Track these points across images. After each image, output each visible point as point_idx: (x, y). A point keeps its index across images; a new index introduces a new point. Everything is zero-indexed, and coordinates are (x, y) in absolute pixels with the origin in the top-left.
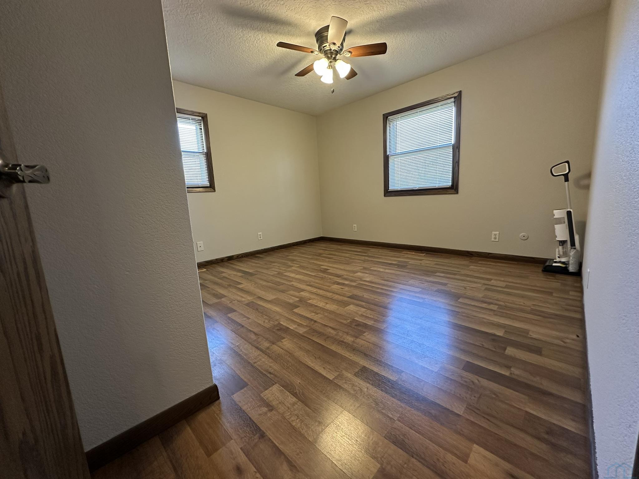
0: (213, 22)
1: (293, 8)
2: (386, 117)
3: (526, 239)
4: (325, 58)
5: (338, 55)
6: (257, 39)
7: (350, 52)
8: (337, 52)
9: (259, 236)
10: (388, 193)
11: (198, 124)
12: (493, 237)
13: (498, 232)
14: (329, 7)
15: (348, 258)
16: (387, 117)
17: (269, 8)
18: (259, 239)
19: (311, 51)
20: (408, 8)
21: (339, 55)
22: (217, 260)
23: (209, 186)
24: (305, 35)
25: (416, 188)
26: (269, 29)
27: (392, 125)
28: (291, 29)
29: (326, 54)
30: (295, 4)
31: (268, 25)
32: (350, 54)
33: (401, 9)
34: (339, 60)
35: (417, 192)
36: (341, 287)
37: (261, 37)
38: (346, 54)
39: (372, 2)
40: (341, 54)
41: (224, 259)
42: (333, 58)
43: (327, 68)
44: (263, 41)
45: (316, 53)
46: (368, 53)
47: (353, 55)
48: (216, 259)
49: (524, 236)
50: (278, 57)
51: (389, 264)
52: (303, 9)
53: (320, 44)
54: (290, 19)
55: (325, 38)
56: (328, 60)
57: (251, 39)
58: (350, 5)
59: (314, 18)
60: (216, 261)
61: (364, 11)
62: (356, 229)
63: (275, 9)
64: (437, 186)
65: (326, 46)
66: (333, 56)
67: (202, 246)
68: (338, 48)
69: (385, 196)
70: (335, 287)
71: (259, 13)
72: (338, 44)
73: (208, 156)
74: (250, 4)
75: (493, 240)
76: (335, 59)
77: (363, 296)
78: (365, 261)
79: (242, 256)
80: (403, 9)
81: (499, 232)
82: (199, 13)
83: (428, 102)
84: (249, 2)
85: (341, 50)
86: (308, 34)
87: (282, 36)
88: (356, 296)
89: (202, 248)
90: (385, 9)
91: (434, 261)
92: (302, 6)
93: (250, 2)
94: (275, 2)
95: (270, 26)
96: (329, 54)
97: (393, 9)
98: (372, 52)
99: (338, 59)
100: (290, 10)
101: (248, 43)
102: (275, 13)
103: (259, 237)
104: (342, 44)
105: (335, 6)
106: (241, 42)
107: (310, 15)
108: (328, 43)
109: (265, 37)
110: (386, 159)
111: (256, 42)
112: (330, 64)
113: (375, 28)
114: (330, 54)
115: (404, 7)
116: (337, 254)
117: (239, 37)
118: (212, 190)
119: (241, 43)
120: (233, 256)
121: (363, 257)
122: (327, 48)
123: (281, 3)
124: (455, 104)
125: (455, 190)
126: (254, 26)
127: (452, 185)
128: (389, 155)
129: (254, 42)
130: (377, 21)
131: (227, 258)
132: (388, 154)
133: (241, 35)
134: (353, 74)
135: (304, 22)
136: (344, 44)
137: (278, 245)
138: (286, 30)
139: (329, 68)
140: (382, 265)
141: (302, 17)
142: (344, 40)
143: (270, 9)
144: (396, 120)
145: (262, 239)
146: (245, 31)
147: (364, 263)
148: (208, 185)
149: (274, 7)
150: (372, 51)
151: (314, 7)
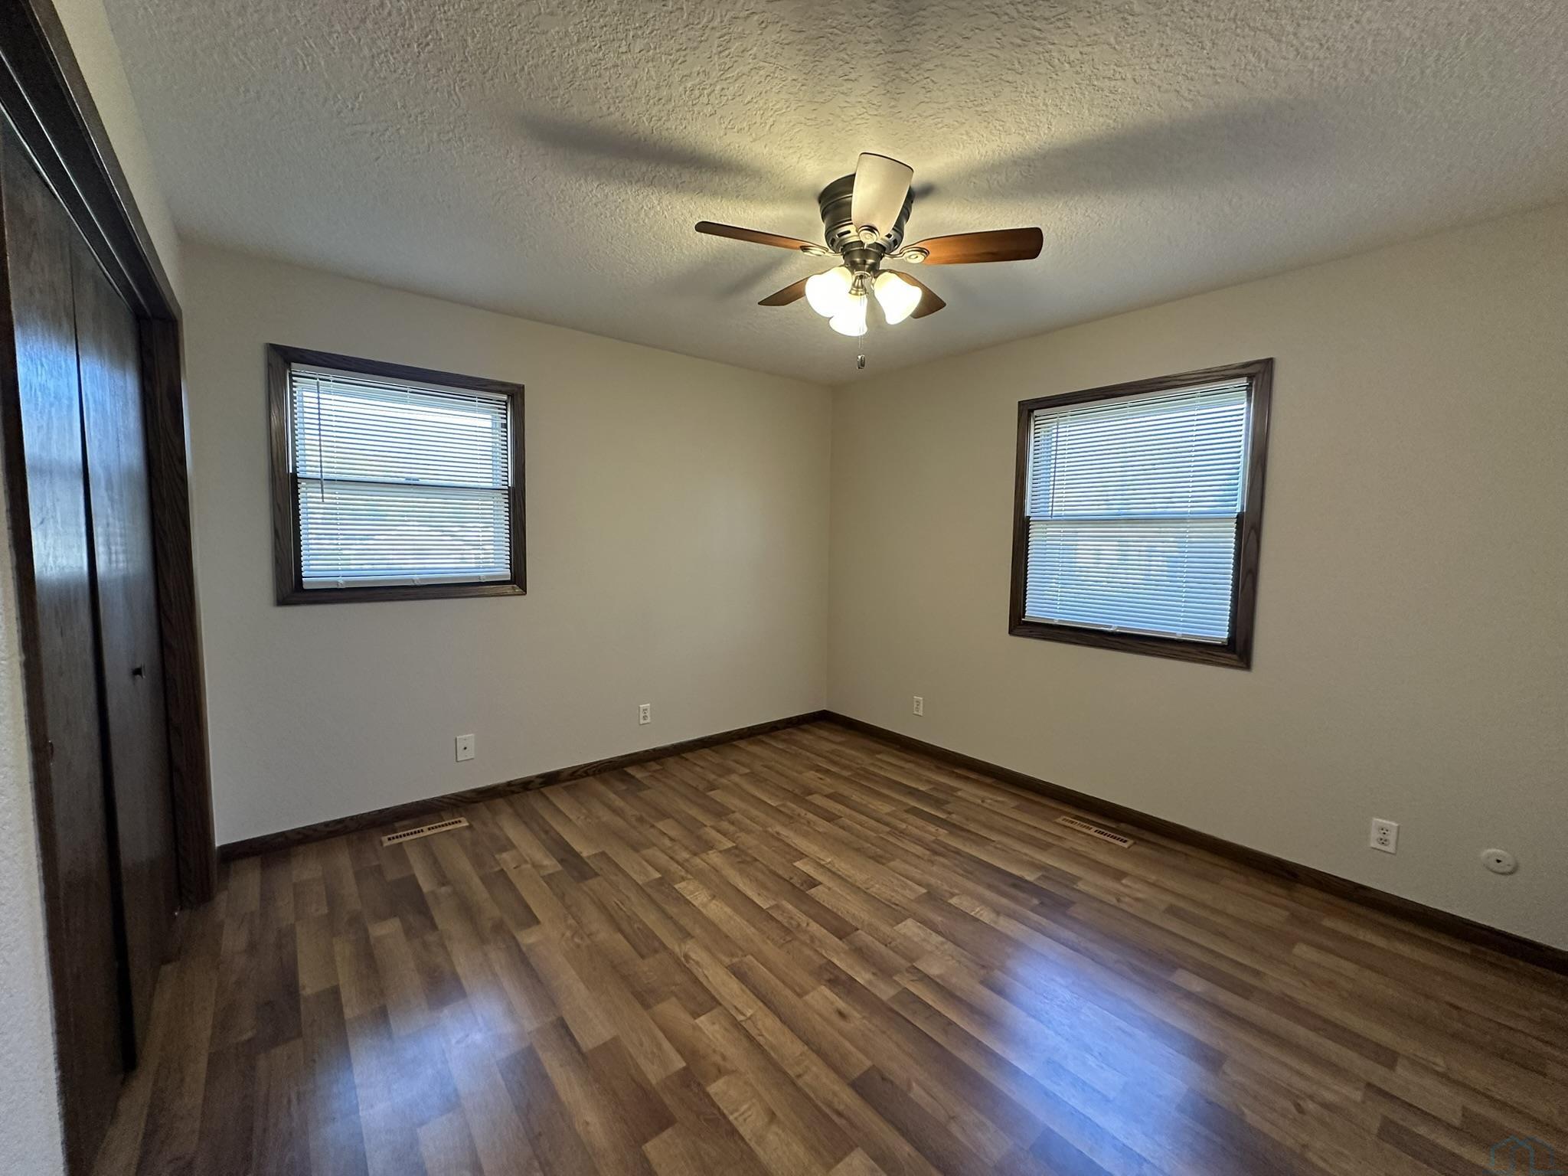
0: (508, 160)
1: (745, 125)
2: (1027, 411)
3: (1511, 873)
4: (844, 268)
5: (884, 256)
6: (647, 206)
7: (921, 250)
8: (881, 250)
9: (642, 715)
10: (1020, 624)
11: (499, 413)
12: (1375, 835)
13: (1397, 825)
14: (859, 122)
15: (887, 824)
16: (1032, 411)
17: (668, 125)
18: (642, 722)
19: (801, 247)
20: (1123, 125)
21: (886, 258)
22: (513, 785)
23: (509, 579)
24: (788, 198)
25: (1110, 627)
26: (679, 181)
27: (1043, 433)
28: (744, 182)
29: (848, 253)
30: (749, 113)
31: (673, 170)
32: (921, 258)
33: (1097, 129)
34: (886, 273)
35: (1114, 639)
36: (841, 1004)
37: (656, 202)
38: (910, 257)
39: (1001, 106)
40: (894, 256)
41: (532, 781)
42: (867, 266)
43: (850, 293)
44: (666, 213)
45: (816, 251)
46: (978, 255)
47: (932, 260)
48: (509, 784)
49: (1498, 861)
50: (714, 252)
51: (1014, 886)
52: (775, 129)
53: (830, 227)
54: (737, 156)
55: (844, 209)
56: (853, 273)
57: (630, 207)
58: (927, 117)
59: (813, 154)
60: (508, 789)
61: (972, 133)
62: (921, 709)
63: (689, 128)
64: (1178, 632)
65: (849, 232)
66: (870, 261)
67: (471, 745)
68: (887, 238)
69: (1011, 632)
70: (823, 998)
71: (643, 139)
72: (885, 228)
73: (517, 498)
74: (610, 114)
75: (1374, 844)
76: (875, 271)
77: (910, 1087)
78: (935, 853)
79: (586, 772)
80: (1104, 127)
81: (1397, 822)
82: (464, 139)
83: (1161, 382)
84: (605, 109)
85: (896, 243)
86: (796, 196)
87: (719, 201)
88: (884, 1079)
89: (470, 754)
90: (1044, 130)
91: (1166, 890)
92: (772, 119)
93: (609, 108)
94: (686, 109)
95: (680, 175)
96: (856, 254)
97: (1071, 127)
98: (993, 254)
99: (884, 271)
100: (735, 130)
101: (621, 218)
102: (690, 140)
103: (641, 717)
104: (899, 228)
105: (878, 118)
106: (601, 214)
107: (800, 145)
108: (852, 224)
109: (670, 204)
110: (1022, 528)
111: (646, 215)
112: (858, 282)
113: (1007, 180)
114: (861, 256)
115: (1108, 121)
116: (856, 796)
117: (594, 200)
118: (518, 590)
119: (602, 216)
120: (557, 773)
121: (932, 828)
122: (852, 238)
123: (705, 111)
124: (1249, 395)
125: (1240, 656)
126: (631, 173)
127: (1231, 640)
128: (1031, 519)
129: (638, 213)
130: (1015, 163)
131: (540, 780)
132: (1028, 514)
133: (599, 196)
134: (931, 304)
135: (781, 163)
136: (907, 227)
137: (696, 738)
138: (729, 186)
139: (857, 294)
140: (990, 887)
141: (775, 152)
142: (905, 214)
143: (674, 127)
144: (1058, 421)
145: (648, 721)
146: (606, 185)
147: (932, 862)
148: (506, 576)
149: (685, 123)
150: (995, 250)
151: (810, 123)
